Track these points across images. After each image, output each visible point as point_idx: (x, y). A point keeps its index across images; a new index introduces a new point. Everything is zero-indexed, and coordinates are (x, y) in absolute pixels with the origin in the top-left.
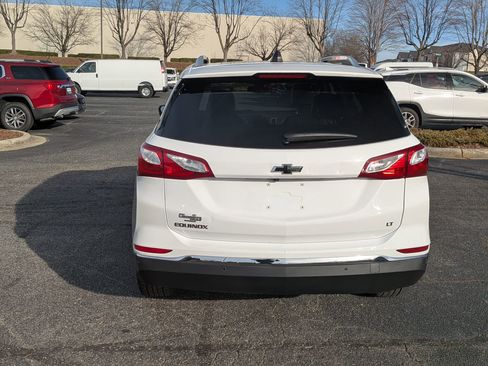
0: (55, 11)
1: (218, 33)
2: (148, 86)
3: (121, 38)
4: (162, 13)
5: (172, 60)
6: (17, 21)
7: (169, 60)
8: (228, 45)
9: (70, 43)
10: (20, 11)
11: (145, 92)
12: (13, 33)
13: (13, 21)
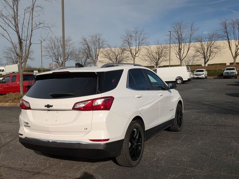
0: (154, 48)
1: (231, 49)
2: (180, 78)
3: (180, 57)
4: (203, 43)
5: (208, 65)
6: (136, 54)
7: (207, 65)
8: (236, 56)
9: (160, 61)
10: (137, 49)
11: (179, 82)
12: (134, 59)
13: (134, 54)
